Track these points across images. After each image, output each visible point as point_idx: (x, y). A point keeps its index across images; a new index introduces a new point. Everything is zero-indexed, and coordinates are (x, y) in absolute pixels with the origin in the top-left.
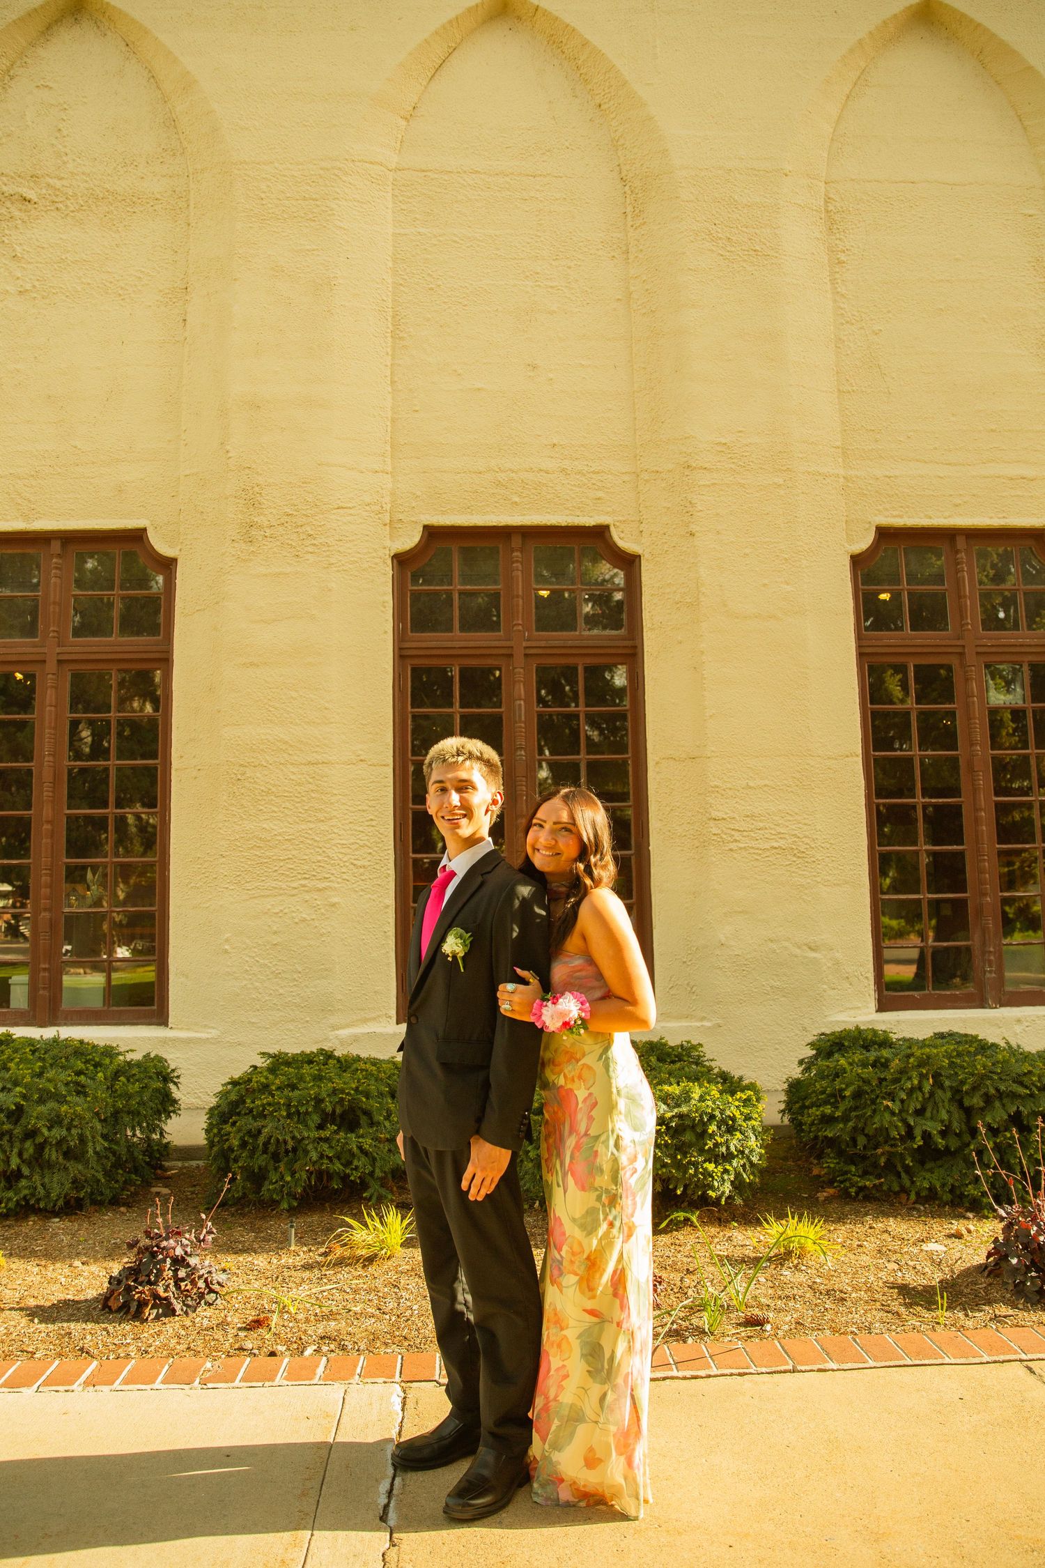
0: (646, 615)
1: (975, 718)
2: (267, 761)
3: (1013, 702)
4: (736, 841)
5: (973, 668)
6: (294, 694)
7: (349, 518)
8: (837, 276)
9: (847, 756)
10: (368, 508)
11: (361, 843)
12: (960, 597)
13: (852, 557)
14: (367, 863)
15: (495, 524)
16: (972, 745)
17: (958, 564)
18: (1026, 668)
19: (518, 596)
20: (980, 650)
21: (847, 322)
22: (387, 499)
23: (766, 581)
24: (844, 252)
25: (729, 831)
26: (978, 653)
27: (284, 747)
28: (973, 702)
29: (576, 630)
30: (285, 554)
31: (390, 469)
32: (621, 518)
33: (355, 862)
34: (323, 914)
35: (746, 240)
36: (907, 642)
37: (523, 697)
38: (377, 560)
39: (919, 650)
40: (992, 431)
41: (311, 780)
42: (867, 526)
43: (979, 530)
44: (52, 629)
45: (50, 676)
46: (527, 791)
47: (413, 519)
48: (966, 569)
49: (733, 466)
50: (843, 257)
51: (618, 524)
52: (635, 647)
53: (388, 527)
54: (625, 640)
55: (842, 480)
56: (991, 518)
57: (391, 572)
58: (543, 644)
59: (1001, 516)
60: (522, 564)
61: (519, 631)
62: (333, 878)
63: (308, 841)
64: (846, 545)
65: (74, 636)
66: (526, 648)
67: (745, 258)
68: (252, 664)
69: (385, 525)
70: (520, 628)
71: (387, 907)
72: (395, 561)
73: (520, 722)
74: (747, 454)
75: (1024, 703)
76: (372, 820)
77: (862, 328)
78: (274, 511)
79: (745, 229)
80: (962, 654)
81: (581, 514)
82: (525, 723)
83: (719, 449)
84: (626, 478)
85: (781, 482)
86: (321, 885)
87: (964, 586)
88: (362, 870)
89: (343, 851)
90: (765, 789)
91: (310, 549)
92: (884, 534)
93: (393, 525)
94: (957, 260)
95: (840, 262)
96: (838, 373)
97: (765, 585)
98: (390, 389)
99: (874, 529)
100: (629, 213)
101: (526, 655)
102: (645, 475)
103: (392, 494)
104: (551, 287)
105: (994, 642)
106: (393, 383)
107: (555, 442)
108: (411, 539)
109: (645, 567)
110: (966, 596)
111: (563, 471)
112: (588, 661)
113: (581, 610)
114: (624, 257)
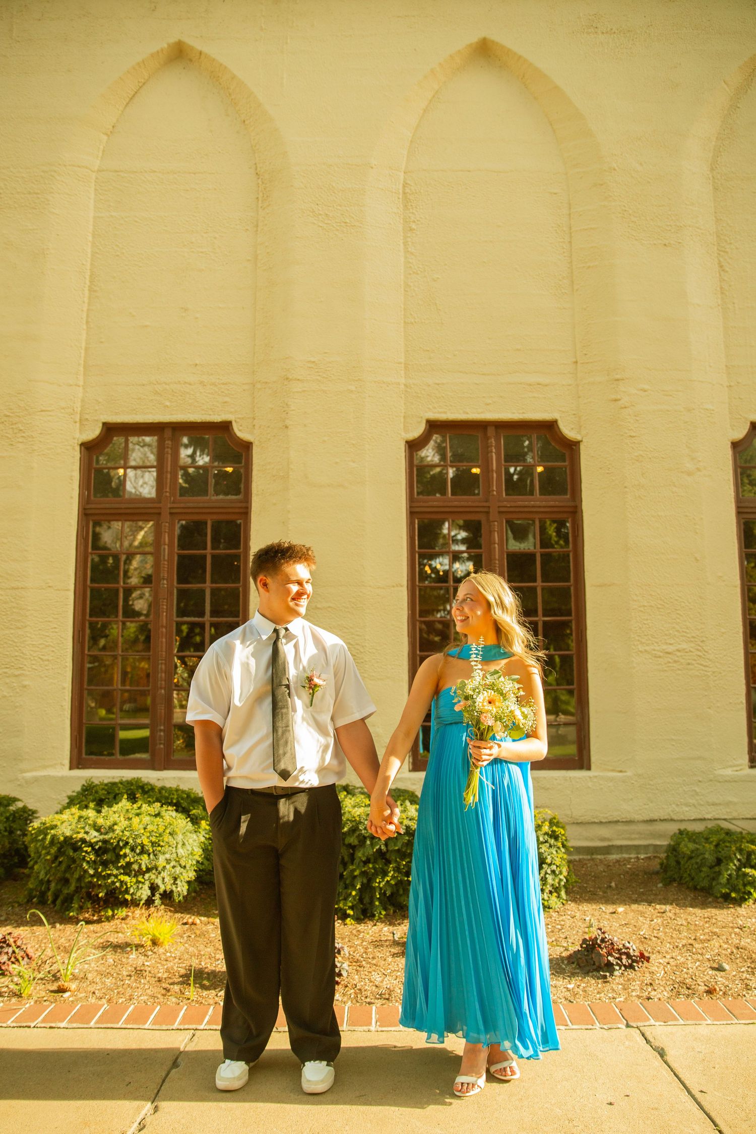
0: (254, 485)
1: (496, 560)
3: (527, 548)
5: (496, 523)
7: (49, 417)
8: (409, 240)
9: (393, 587)
10: (63, 411)
11: (47, 644)
12: (489, 472)
13: (407, 442)
14: (51, 658)
15: (151, 421)
17: (488, 446)
18: (537, 523)
19: (167, 472)
20: (502, 509)
21: (414, 273)
22: (78, 405)
23: (338, 460)
24: (414, 222)
26: (500, 512)
28: (495, 548)
29: (207, 496)
31: (81, 383)
32: (240, 416)
33: (42, 657)
34: (17, 693)
35: (339, 215)
36: (446, 504)
37: (167, 543)
38: (69, 447)
39: (455, 510)
40: (517, 350)
41: (13, 600)
42: (420, 420)
43: (502, 422)
46: (167, 609)
47: (96, 418)
48: (494, 450)
49: (318, 377)
50: (414, 226)
51: (238, 420)
52: (247, 508)
53: (78, 424)
54: (241, 502)
55: (403, 386)
56: (514, 413)
57: (79, 455)
58: (182, 505)
59: (521, 412)
60: (171, 449)
61: (166, 496)
62: (25, 668)
63: (10, 642)
64: (403, 434)
66: (170, 508)
67: (338, 228)
69: (76, 422)
70: (168, 494)
71: (64, 688)
72: (83, 448)
73: (164, 560)
74: (329, 369)
75: (535, 548)
76: (55, 628)
77: (425, 277)
79: (339, 208)
80: (488, 513)
81: (211, 413)
82: (168, 561)
83: (309, 365)
84: (245, 387)
85: (353, 388)
86: (17, 673)
87: (492, 464)
88: (47, 663)
89: (34, 649)
90: (330, 609)
91: (20, 440)
92: (432, 425)
93: (82, 422)
95: (411, 230)
96: (405, 309)
97: (336, 463)
98: (85, 327)
99: (425, 422)
100: (260, 199)
101: (171, 513)
102: (259, 386)
103: (83, 401)
104: (202, 252)
105: (513, 504)
106: (87, 322)
107: (197, 362)
108: (93, 432)
109: (256, 451)
110: (492, 470)
111: (201, 383)
112: (215, 517)
113: (212, 481)
114: (255, 229)
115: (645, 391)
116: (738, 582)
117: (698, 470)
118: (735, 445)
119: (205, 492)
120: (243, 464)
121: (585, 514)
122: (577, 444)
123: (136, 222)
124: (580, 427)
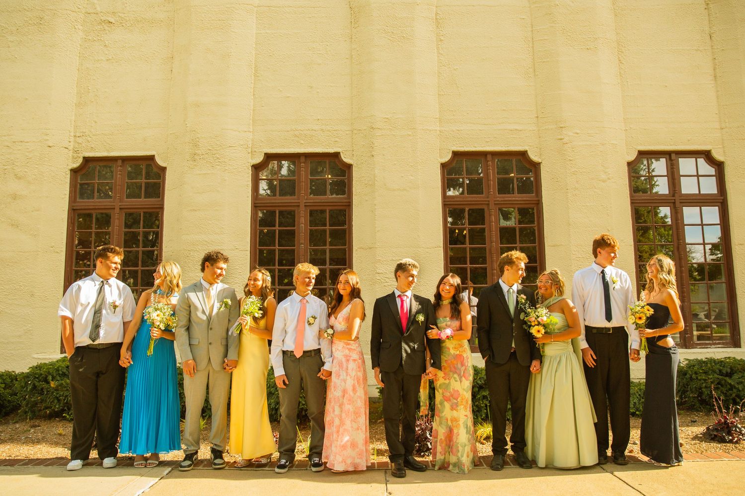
0: (354, 189)
1: (493, 231)
2: (199, 249)
3: (511, 225)
4: (387, 282)
5: (493, 210)
6: (210, 222)
7: (234, 151)
9: (436, 248)
10: (241, 147)
12: (488, 180)
13: (441, 164)
16: (491, 242)
17: (488, 166)
18: (516, 210)
19: (302, 182)
20: (496, 202)
21: (443, 66)
22: (250, 142)
23: (403, 175)
24: (443, 36)
25: (384, 278)
26: (495, 204)
27: (205, 243)
28: (493, 225)
30: (208, 165)
31: (251, 130)
32: (345, 149)
35: (400, 32)
36: (465, 199)
37: (303, 223)
38: (245, 168)
39: (469, 203)
40: (504, 110)
42: (448, 151)
43: (495, 152)
44: (118, 195)
45: (116, 214)
47: (260, 151)
48: (492, 168)
49: (391, 127)
50: (443, 39)
51: (344, 152)
52: (350, 202)
53: (250, 154)
54: (346, 199)
55: (438, 132)
56: (502, 147)
57: (251, 172)
58: (312, 201)
59: (506, 146)
60: (304, 169)
64: (439, 159)
65: (127, 198)
66: (305, 203)
67: (399, 40)
68: (194, 210)
70: (303, 195)
72: (253, 168)
74: (397, 122)
75: (515, 224)
77: (450, 68)
78: (204, 148)
79: (399, 28)
80: (488, 204)
81: (328, 147)
82: (304, 233)
83: (385, 120)
84: (347, 132)
85: (411, 134)
87: (490, 177)
91: (218, 164)
92: (456, 154)
93: (253, 153)
94: (491, 38)
95: (441, 40)
96: (438, 87)
97: (402, 176)
98: (253, 98)
99: (451, 152)
100: (353, 22)
101: (305, 206)
102: (355, 132)
103: (252, 140)
104: (320, 54)
105: (502, 199)
106: (254, 95)
107: (319, 118)
108: (259, 159)
109: (354, 169)
110: (491, 180)
111: (322, 130)
112: (331, 208)
113: (329, 187)
114: (350, 40)
115: (578, 134)
116: (632, 243)
117: (609, 179)
118: (629, 164)
119: (325, 194)
120: (346, 177)
121: (544, 205)
122: (540, 163)
123: (281, 36)
124: (541, 154)
